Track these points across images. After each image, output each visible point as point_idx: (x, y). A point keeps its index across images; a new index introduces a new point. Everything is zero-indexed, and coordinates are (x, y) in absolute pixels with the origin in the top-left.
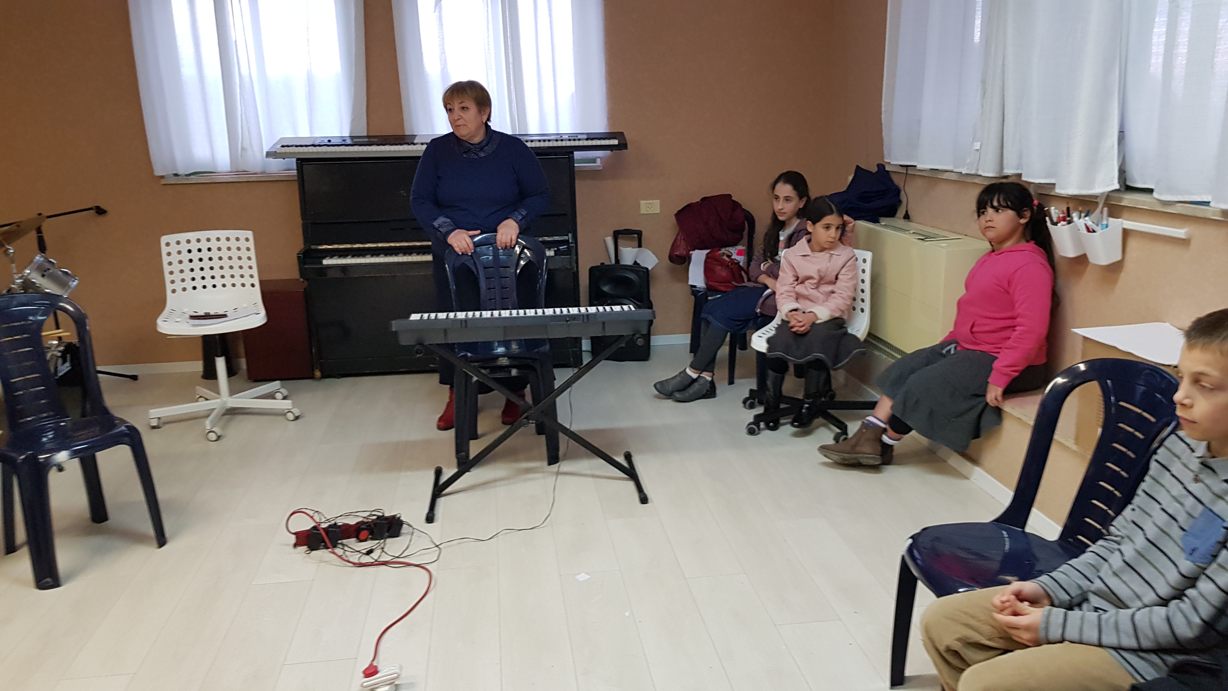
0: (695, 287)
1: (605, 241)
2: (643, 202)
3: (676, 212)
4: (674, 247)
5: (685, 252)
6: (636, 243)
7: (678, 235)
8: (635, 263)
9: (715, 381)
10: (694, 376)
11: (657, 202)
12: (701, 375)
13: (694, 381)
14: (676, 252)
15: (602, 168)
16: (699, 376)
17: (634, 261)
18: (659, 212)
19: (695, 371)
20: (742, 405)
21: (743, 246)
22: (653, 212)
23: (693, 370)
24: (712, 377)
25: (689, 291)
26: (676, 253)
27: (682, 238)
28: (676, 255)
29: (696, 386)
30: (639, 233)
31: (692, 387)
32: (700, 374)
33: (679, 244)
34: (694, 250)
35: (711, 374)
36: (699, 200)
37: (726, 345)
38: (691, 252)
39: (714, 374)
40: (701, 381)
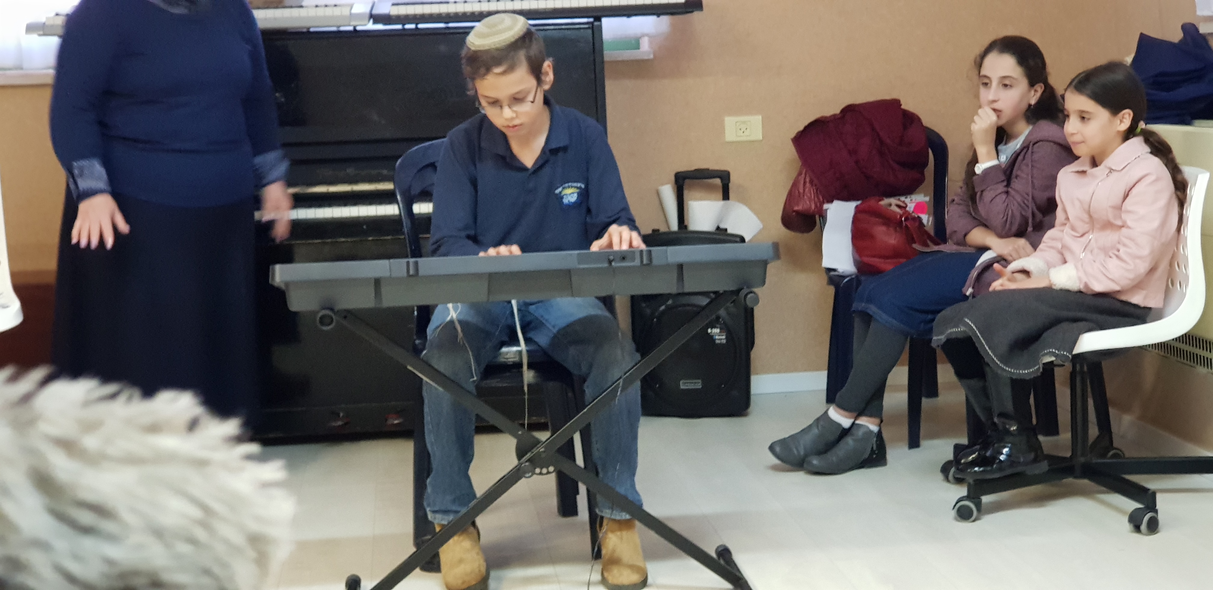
0: (834, 270)
1: (658, 194)
2: (730, 122)
3: (793, 134)
4: (792, 197)
5: (813, 207)
6: (720, 195)
7: (800, 174)
8: (718, 228)
9: (885, 435)
10: (846, 422)
11: (756, 121)
12: (857, 422)
13: (845, 432)
14: (798, 205)
15: (652, 56)
16: (853, 424)
17: (716, 226)
18: (761, 138)
19: (846, 413)
20: (941, 476)
21: (925, 196)
22: (749, 139)
23: (842, 412)
24: (880, 426)
25: (824, 279)
26: (796, 208)
27: (808, 180)
28: (797, 212)
29: (849, 442)
30: (725, 177)
31: (842, 444)
32: (856, 418)
33: (801, 191)
34: (831, 201)
35: (877, 421)
36: (837, 110)
37: (903, 365)
38: (826, 206)
39: (882, 421)
40: (860, 433)
